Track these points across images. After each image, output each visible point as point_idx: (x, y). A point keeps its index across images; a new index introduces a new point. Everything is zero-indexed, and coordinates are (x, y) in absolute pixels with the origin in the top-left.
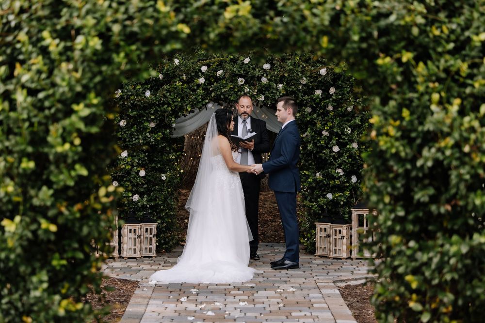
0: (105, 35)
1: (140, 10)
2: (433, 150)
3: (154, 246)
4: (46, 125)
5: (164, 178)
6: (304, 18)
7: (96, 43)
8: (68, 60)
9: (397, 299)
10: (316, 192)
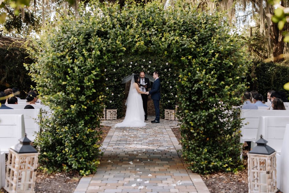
0: (101, 51)
1: (111, 43)
2: (198, 85)
3: (116, 116)
4: (84, 77)
5: (119, 96)
6: (160, 46)
7: (98, 53)
8: (90, 58)
9: (187, 129)
10: (165, 100)
